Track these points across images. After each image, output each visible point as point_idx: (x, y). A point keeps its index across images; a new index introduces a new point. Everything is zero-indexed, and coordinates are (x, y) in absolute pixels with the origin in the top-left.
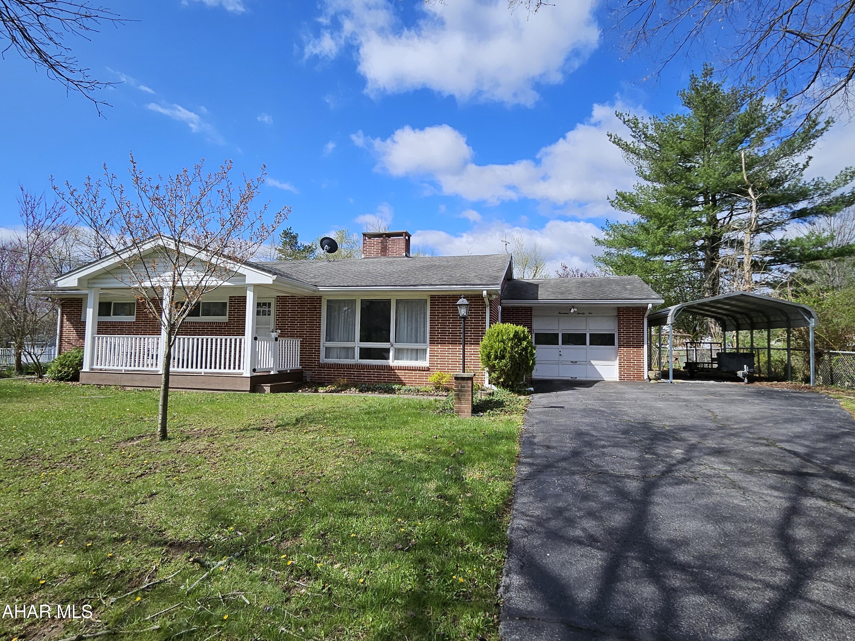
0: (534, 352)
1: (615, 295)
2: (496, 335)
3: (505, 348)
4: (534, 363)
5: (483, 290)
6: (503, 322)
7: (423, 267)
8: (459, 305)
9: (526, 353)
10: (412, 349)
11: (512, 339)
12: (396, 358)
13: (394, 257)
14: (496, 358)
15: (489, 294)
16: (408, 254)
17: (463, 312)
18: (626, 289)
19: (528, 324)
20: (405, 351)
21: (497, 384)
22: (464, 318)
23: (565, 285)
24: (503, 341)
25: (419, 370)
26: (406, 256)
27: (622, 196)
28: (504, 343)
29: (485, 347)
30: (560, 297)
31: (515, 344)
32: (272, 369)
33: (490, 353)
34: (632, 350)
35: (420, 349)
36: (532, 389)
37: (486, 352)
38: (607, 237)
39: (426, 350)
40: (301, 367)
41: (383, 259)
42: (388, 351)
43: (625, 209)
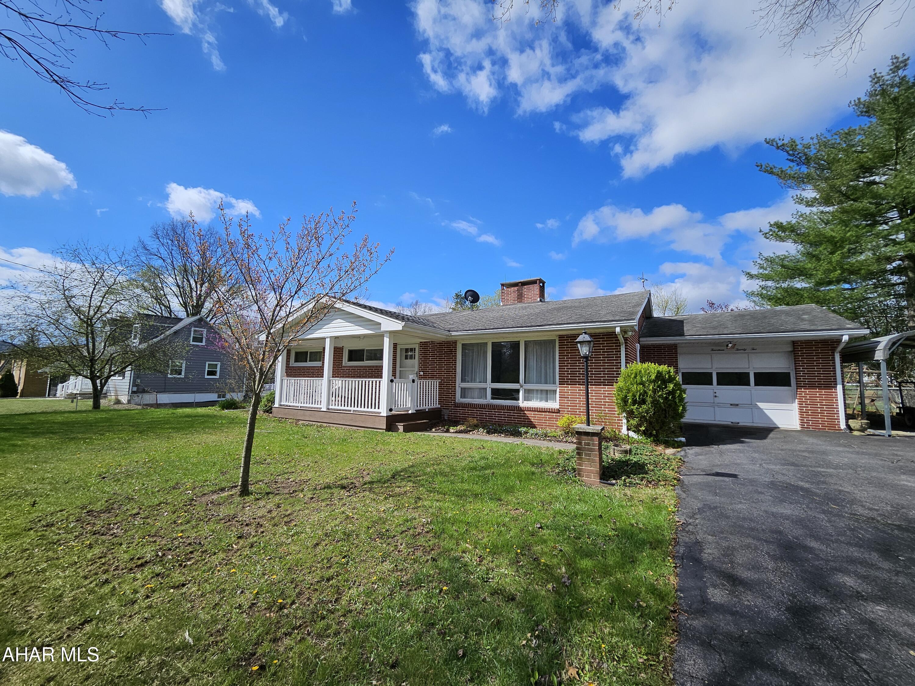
0: (684, 396)
1: (789, 327)
2: (633, 376)
3: (645, 392)
4: (684, 409)
5: (616, 327)
6: (643, 361)
7: (555, 309)
8: (580, 342)
9: (674, 397)
10: (542, 391)
11: (654, 381)
12: (526, 399)
13: (529, 303)
14: (634, 402)
15: (624, 331)
16: (543, 300)
17: (584, 350)
18: (803, 320)
19: (673, 363)
20: (535, 392)
21: (637, 431)
22: (586, 357)
23: (716, 319)
24: (642, 383)
25: (549, 412)
26: (541, 301)
27: (779, 226)
28: (644, 386)
29: (620, 389)
30: (712, 332)
31: (658, 387)
32: (410, 408)
33: (626, 396)
34: (817, 392)
35: (550, 391)
36: (683, 439)
37: (622, 395)
38: (761, 271)
39: (556, 391)
40: (439, 406)
41: (519, 305)
42: (518, 391)
43: (782, 239)
